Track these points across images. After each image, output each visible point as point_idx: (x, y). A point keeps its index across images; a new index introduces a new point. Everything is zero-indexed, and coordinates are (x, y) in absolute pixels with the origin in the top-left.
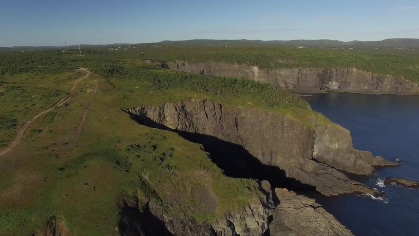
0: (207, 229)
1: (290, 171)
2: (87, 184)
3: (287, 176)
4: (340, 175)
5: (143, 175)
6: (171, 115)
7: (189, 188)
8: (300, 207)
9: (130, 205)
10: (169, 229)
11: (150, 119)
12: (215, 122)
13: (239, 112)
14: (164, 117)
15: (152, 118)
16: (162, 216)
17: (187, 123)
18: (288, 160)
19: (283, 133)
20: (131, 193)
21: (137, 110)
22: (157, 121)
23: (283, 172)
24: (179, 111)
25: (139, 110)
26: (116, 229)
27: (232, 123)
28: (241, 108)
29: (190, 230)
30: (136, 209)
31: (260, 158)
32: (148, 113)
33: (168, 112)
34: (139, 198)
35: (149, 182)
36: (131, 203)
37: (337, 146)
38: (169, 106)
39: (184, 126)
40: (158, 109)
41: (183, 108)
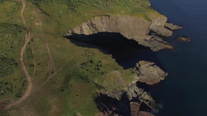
0: (121, 91)
1: (141, 42)
2: (77, 95)
3: (139, 44)
4: (160, 40)
5: (95, 81)
6: (86, 29)
7: (112, 79)
8: (148, 66)
9: (96, 97)
10: (109, 96)
11: (76, 34)
12: (106, 25)
13: (118, 18)
14: (83, 30)
15: (77, 33)
16: (105, 93)
17: (94, 30)
18: (140, 37)
19: (139, 26)
20: (95, 92)
21: (70, 33)
22: (80, 33)
23: (138, 42)
24: (90, 26)
25: (71, 32)
26: (98, 110)
27: (115, 23)
28: (119, 16)
29: (116, 94)
30: (98, 97)
31: (127, 37)
32: (75, 31)
33: (84, 27)
34: (98, 92)
35: (98, 83)
36: (96, 96)
37: (160, 24)
38: (84, 24)
39: (93, 32)
40: (79, 28)
41: (91, 23)
